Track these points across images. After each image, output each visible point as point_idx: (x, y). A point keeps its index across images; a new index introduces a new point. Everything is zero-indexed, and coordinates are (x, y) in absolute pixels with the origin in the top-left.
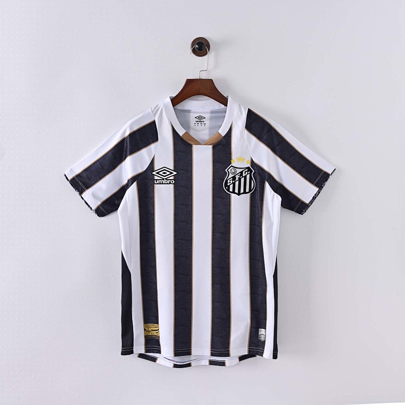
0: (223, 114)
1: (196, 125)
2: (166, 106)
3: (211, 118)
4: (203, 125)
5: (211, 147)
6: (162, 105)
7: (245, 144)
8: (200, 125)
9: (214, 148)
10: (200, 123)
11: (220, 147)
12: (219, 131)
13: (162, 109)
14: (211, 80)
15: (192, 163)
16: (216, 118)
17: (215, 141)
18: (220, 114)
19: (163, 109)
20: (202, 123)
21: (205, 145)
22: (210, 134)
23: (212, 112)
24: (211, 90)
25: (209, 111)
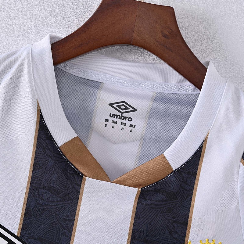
0: (185, 109)
1: (110, 124)
2: (34, 58)
3: (152, 114)
4: (127, 128)
5: (134, 192)
6: (25, 54)
7: (234, 205)
8: (118, 126)
9: (142, 197)
10: (119, 121)
11: (160, 197)
12: (166, 154)
13: (22, 65)
14: (170, 11)
15: (72, 226)
16: (167, 115)
17: (149, 179)
18: (178, 109)
19: (26, 65)
20: (126, 122)
21: (117, 182)
22: (141, 156)
23: (159, 98)
24: (166, 36)
25: (151, 93)
